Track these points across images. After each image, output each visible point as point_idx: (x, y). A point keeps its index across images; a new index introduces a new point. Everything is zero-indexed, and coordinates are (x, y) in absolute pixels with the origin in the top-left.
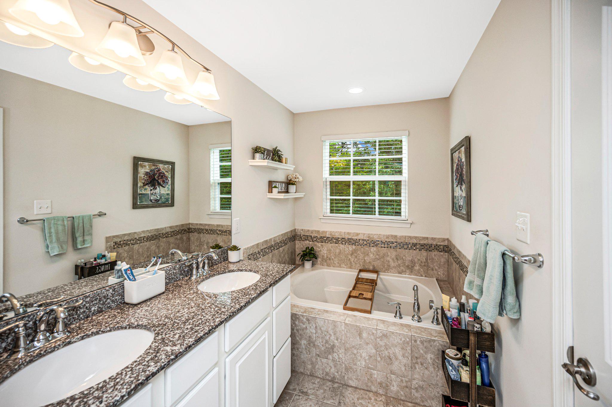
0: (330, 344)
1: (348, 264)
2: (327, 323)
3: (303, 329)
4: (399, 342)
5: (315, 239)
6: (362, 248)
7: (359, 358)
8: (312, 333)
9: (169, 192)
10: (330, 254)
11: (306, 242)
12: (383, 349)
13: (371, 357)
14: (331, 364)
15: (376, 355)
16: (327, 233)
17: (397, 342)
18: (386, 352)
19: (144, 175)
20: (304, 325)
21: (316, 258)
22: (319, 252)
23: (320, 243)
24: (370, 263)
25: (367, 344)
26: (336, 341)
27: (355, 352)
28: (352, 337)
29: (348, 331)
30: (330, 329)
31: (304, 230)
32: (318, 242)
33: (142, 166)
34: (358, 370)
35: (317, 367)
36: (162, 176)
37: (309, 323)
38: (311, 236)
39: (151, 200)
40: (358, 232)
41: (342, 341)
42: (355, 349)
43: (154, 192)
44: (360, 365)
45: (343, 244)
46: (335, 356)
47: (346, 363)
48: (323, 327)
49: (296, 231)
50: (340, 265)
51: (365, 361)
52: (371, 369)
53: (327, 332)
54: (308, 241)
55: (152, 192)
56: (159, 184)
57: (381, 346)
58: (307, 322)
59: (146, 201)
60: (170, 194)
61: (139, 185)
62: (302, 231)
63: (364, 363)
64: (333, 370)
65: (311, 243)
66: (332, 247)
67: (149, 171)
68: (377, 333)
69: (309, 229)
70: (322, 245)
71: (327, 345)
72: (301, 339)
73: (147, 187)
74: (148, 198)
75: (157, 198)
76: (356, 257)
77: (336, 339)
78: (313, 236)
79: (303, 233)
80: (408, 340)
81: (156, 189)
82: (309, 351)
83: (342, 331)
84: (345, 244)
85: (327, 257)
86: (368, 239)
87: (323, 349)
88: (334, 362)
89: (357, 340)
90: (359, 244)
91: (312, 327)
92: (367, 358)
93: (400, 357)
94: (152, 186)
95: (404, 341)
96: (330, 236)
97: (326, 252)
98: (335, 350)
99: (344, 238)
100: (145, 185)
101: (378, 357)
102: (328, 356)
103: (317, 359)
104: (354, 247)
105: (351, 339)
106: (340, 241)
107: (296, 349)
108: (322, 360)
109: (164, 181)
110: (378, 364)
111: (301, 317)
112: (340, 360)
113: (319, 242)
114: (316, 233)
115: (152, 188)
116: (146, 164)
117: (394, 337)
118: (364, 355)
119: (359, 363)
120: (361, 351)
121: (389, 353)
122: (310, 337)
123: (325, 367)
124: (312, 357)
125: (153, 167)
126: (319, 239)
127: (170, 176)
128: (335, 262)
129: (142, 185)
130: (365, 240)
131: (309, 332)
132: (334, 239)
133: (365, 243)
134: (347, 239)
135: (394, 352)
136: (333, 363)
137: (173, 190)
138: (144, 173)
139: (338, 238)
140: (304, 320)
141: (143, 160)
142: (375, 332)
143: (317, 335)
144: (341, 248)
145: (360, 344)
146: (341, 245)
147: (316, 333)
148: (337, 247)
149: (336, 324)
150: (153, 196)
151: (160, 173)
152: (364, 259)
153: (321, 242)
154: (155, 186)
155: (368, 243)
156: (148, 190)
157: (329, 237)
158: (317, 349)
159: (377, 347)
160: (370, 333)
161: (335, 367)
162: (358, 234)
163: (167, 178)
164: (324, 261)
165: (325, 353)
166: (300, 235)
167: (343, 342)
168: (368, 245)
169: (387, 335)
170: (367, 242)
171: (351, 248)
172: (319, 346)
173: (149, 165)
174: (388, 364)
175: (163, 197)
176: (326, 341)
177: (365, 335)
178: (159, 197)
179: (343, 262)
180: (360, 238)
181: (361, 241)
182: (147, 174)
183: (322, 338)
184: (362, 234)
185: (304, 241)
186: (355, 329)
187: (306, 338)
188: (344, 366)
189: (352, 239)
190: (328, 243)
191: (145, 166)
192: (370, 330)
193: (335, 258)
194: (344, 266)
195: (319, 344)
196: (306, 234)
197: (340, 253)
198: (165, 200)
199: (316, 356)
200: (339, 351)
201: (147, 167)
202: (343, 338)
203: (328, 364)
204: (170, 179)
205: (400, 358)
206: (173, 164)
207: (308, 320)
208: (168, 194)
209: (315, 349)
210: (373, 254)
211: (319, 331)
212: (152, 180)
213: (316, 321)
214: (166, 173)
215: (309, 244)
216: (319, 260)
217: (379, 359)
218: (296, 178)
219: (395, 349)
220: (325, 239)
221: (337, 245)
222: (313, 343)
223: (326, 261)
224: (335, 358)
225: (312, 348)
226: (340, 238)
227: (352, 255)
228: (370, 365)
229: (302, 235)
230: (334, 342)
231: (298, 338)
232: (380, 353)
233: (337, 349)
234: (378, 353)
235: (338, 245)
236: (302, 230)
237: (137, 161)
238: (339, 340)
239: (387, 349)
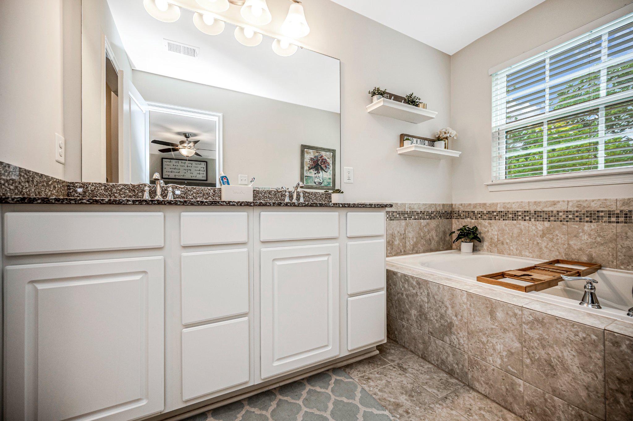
0: (447, 321)
1: (534, 251)
2: (441, 289)
3: (413, 295)
4: (572, 337)
5: (479, 215)
6: (563, 224)
7: (491, 351)
8: (423, 301)
9: (331, 177)
10: (503, 236)
11: (466, 220)
12: (536, 344)
13: (512, 354)
14: (449, 350)
15: (520, 352)
16: (499, 206)
17: (567, 338)
18: (543, 352)
19: (309, 160)
20: (414, 289)
21: (480, 242)
22: (485, 233)
23: (487, 221)
24: (580, 249)
25: (505, 330)
26: (455, 318)
27: (484, 339)
28: (478, 314)
29: (473, 305)
30: (445, 300)
31: (463, 205)
32: (483, 219)
33: (308, 153)
34: (490, 370)
35: (430, 348)
36: (324, 162)
37: (420, 288)
38: (474, 212)
39: (315, 183)
40: (556, 199)
41: (463, 318)
42: (484, 334)
43: (318, 176)
44: (492, 362)
45: (525, 220)
46: (453, 340)
47: (469, 353)
48: (437, 295)
49: (454, 206)
50: (520, 252)
51: (502, 358)
52: (513, 374)
53: (443, 303)
54: (469, 219)
55: (316, 175)
56: (322, 169)
57: (531, 339)
58: (418, 287)
59: (311, 182)
60: (332, 179)
61: (305, 169)
62: (460, 207)
63: (499, 361)
64: (451, 359)
65: (473, 221)
66: (505, 225)
67: (313, 157)
68: (523, 314)
69: (470, 203)
70: (490, 224)
71: (442, 321)
72: (410, 308)
73: (311, 170)
74: (313, 180)
75: (321, 181)
76: (551, 240)
77: (454, 314)
78: (476, 212)
79: (462, 209)
80: (594, 337)
81: (319, 173)
82: (420, 325)
83: (464, 303)
84: (530, 220)
85: (498, 240)
86: (576, 209)
87: (437, 325)
88: (452, 348)
89: (488, 321)
90: (558, 219)
91: (423, 293)
92: (504, 354)
93: (575, 367)
94: (316, 171)
95: (584, 338)
96: (502, 210)
97: (496, 233)
98: (453, 330)
99: (528, 212)
100: (310, 169)
101: (525, 356)
102: (443, 337)
103: (429, 338)
104: (547, 224)
105: (477, 318)
106: (520, 216)
107: (406, 319)
108: (437, 342)
109: (326, 167)
110: (526, 369)
111: (411, 279)
112: (461, 347)
113: (485, 219)
114: (480, 208)
115: (316, 172)
116: (311, 151)
117: (559, 326)
118: (499, 347)
119: (491, 358)
120: (494, 341)
121: (548, 354)
122: (421, 306)
123: (440, 351)
124: (424, 334)
125: (317, 154)
126: (485, 216)
127: (331, 163)
128: (511, 248)
129: (308, 169)
130: (570, 212)
131: (420, 300)
132: (511, 214)
133: (570, 216)
134: (533, 212)
135: (560, 355)
136: (451, 350)
137: (334, 175)
138: (309, 159)
139: (517, 212)
140: (414, 283)
141: (309, 147)
142: (520, 313)
143: (430, 305)
144: (523, 227)
145: (492, 329)
146: (522, 223)
147: (428, 303)
148: (515, 225)
149: (455, 292)
150: (317, 179)
151: (323, 159)
152: (568, 244)
153: (489, 219)
154: (318, 170)
155: (577, 217)
156: (312, 173)
157: (501, 212)
158: (430, 324)
159: (522, 339)
160: (510, 313)
161: (454, 355)
162: (554, 203)
163: (329, 165)
164: (493, 245)
165: (440, 332)
166: (459, 212)
167: (466, 321)
168: (578, 219)
169: (545, 321)
170: (573, 214)
171: (541, 226)
172: (432, 320)
173: (313, 152)
174: (547, 375)
175: (325, 181)
176: (441, 315)
177: (500, 315)
178: (322, 180)
179: (526, 249)
180: (559, 209)
181: (561, 214)
182: (311, 159)
183: (436, 310)
184: (564, 201)
185: (464, 219)
186: (483, 304)
187: (416, 308)
188: (466, 357)
189: (544, 212)
190: (499, 220)
191: (310, 153)
192: (509, 307)
193: (511, 241)
194: (527, 254)
195: (432, 318)
196: (466, 210)
197: (520, 234)
198: (327, 183)
199: (428, 334)
200: (458, 333)
201: (312, 153)
202: (465, 315)
203: (444, 349)
204: (331, 165)
205: (575, 369)
206: (334, 151)
207: (418, 283)
208: (329, 179)
209: (427, 324)
210: (590, 235)
211: (432, 300)
212: (316, 165)
213: (428, 285)
214: (327, 159)
215: (471, 223)
216: (486, 244)
217: (528, 361)
218: (445, 133)
219: (563, 349)
220: (495, 214)
221: (515, 222)
222: (425, 315)
223: (496, 246)
224: (454, 343)
225: (424, 322)
226: (520, 211)
227: (542, 236)
228: (509, 367)
229: (460, 212)
230: (451, 318)
231: (407, 306)
232: (530, 352)
233: (456, 330)
234: (525, 349)
235: (517, 222)
236: (461, 205)
237: (304, 148)
238: (459, 317)
239: (544, 347)
